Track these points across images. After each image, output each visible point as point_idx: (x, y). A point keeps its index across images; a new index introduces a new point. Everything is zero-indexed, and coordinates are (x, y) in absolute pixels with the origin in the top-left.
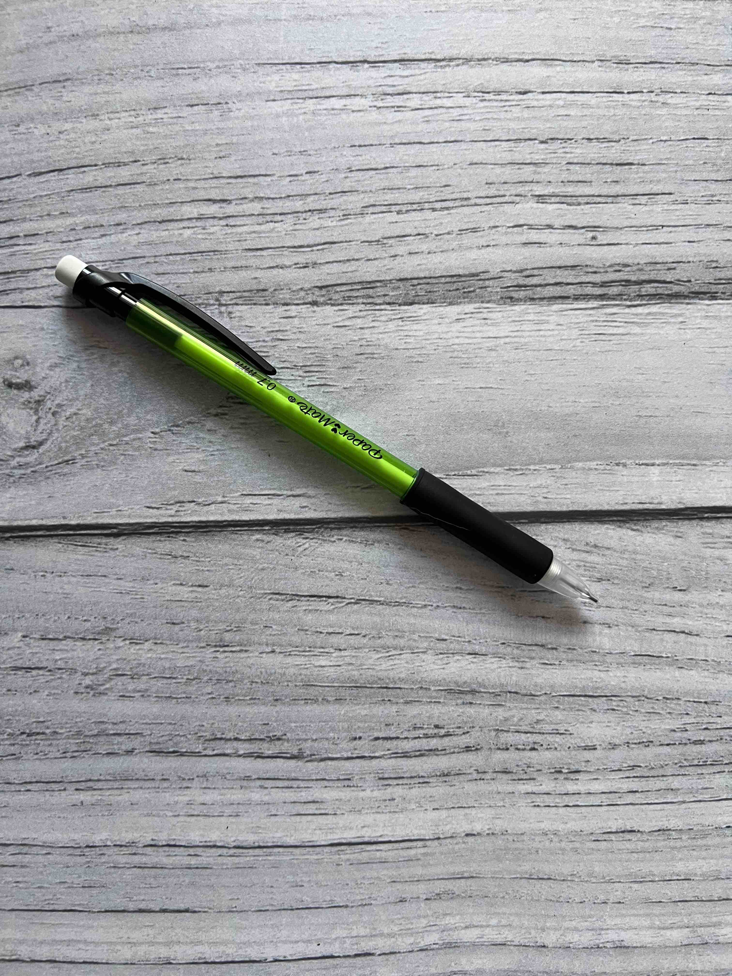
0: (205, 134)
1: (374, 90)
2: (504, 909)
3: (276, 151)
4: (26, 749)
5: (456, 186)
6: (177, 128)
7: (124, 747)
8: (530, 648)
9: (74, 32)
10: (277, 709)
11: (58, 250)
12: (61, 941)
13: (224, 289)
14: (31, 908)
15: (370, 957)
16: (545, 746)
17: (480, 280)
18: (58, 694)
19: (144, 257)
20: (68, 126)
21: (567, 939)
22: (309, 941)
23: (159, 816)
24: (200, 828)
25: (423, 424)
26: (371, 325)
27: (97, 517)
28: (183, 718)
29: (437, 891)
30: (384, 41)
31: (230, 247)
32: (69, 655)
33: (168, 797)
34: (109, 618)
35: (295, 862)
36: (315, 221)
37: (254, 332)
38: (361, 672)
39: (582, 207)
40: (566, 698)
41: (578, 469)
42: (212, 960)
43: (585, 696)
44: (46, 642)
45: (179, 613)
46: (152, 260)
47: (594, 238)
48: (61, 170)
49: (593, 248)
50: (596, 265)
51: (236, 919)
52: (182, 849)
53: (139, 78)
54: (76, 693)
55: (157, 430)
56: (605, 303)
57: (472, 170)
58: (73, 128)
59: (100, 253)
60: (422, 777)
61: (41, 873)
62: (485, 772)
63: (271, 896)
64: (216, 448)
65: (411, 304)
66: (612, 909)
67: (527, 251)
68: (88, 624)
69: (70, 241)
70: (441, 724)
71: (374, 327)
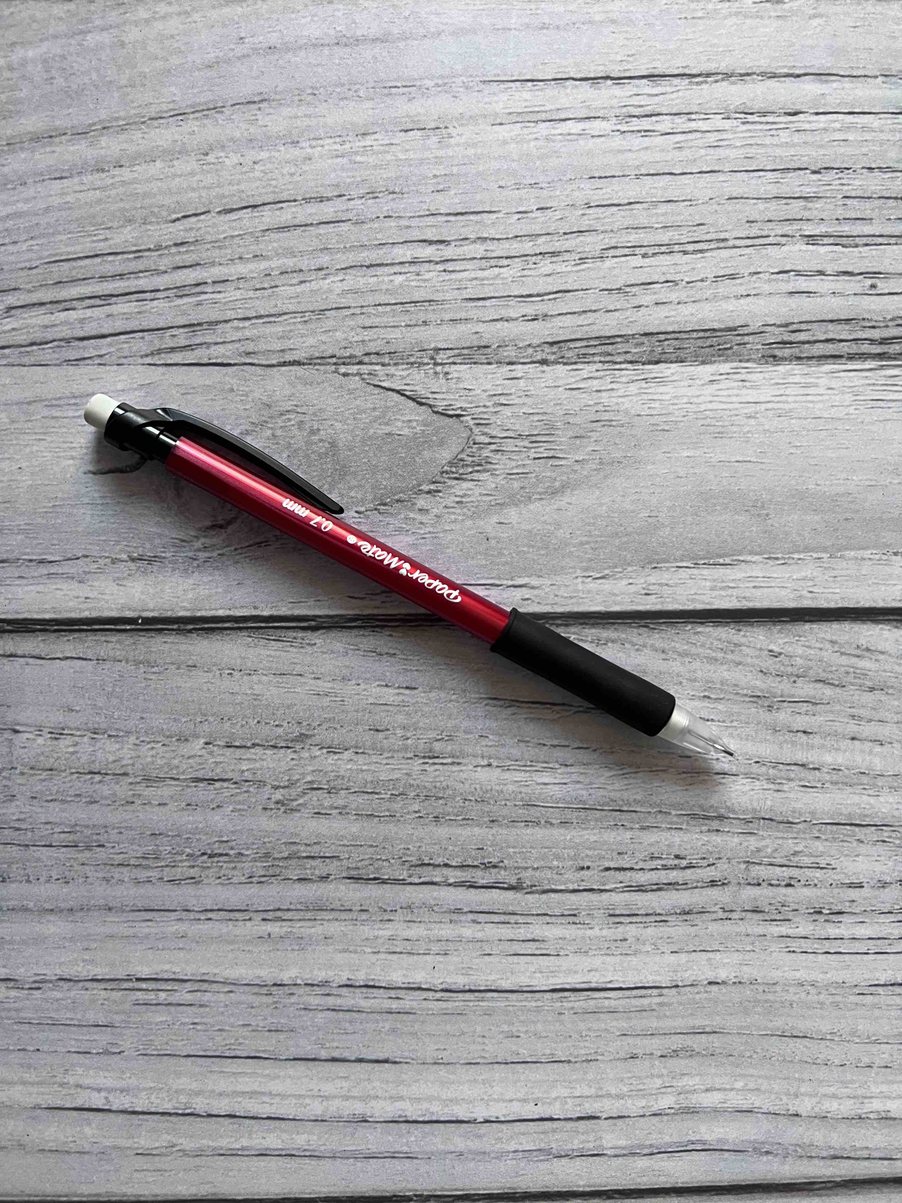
0: (421, 164)
1: (618, 112)
2: (751, 1071)
3: (501, 183)
4: (207, 872)
5: (712, 225)
6: (389, 157)
7: (317, 872)
8: (788, 768)
9: (271, 44)
10: (494, 831)
11: (251, 298)
12: (243, 1093)
13: (440, 346)
14: (209, 1054)
15: (596, 1121)
16: (803, 882)
17: (738, 335)
18: (243, 810)
19: (349, 307)
20: (264, 155)
21: (824, 1108)
22: (525, 1101)
23: (356, 952)
24: (402, 969)
25: (668, 503)
26: (610, 387)
27: (293, 608)
28: (385, 839)
29: (674, 1048)
30: (630, 53)
31: (448, 296)
32: (257, 765)
33: (366, 931)
34: (305, 723)
35: (511, 1008)
36: (546, 266)
37: (475, 396)
38: (591, 791)
39: (861, 249)
40: (829, 827)
41: (850, 559)
42: (414, 1118)
43: (851, 825)
44: (232, 749)
45: (382, 718)
46: (358, 311)
47: (873, 286)
48: (255, 206)
49: (873, 298)
50: (875, 318)
51: (442, 1072)
52: (382, 990)
53: (346, 98)
54: (265, 809)
55: (362, 509)
56: (884, 363)
57: (730, 206)
58: (270, 158)
59: (299, 303)
60: (659, 914)
61: (222, 1013)
62: (732, 911)
63: (482, 1047)
64: (427, 530)
65: (657, 362)
66: (877, 1074)
67: (794, 302)
68: (280, 731)
69: (264, 289)
70: (682, 853)
71: (612, 389)
